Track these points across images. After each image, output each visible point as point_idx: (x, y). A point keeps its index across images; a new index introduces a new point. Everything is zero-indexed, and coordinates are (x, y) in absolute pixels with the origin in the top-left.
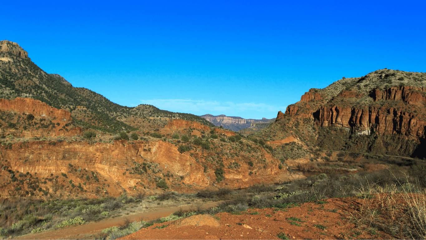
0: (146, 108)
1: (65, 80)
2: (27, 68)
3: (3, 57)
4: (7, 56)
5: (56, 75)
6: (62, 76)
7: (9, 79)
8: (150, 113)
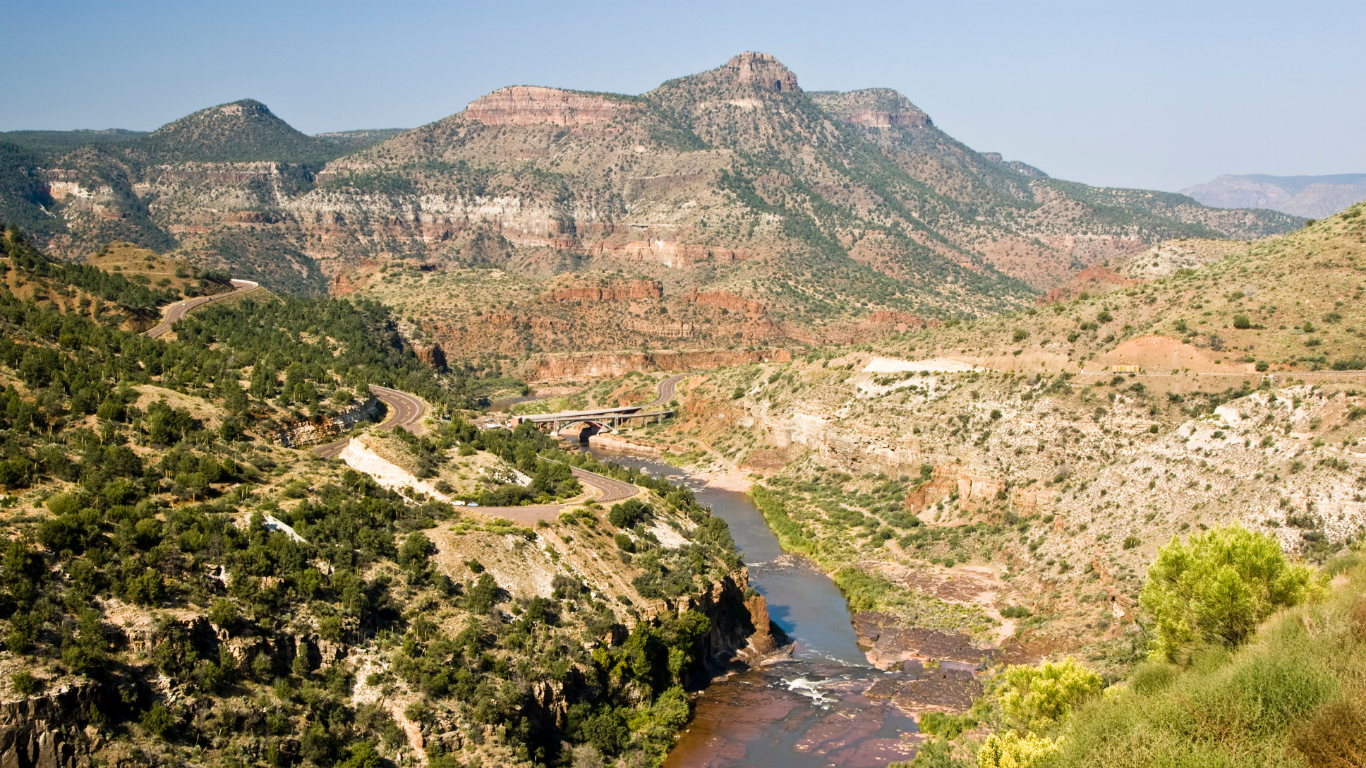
0: (1067, 210)
1: (910, 104)
2: (791, 120)
3: (743, 97)
4: (749, 96)
5: (887, 91)
6: (902, 92)
7: (745, 175)
8: (1070, 224)
